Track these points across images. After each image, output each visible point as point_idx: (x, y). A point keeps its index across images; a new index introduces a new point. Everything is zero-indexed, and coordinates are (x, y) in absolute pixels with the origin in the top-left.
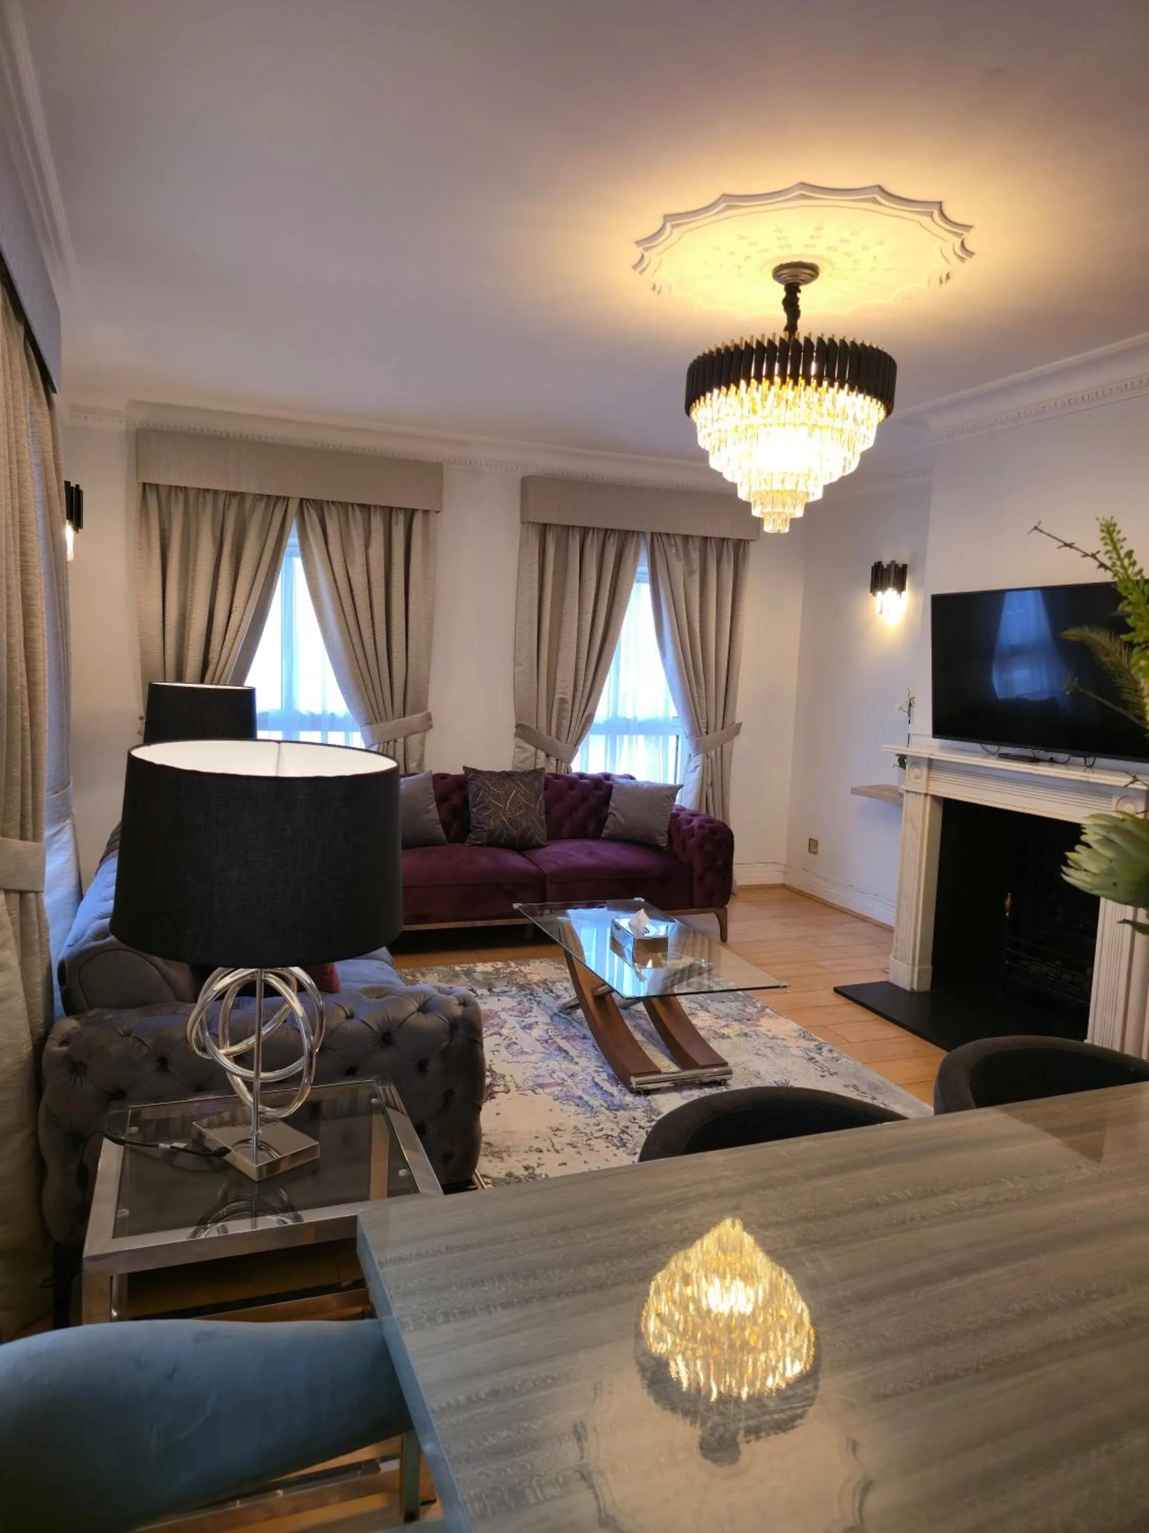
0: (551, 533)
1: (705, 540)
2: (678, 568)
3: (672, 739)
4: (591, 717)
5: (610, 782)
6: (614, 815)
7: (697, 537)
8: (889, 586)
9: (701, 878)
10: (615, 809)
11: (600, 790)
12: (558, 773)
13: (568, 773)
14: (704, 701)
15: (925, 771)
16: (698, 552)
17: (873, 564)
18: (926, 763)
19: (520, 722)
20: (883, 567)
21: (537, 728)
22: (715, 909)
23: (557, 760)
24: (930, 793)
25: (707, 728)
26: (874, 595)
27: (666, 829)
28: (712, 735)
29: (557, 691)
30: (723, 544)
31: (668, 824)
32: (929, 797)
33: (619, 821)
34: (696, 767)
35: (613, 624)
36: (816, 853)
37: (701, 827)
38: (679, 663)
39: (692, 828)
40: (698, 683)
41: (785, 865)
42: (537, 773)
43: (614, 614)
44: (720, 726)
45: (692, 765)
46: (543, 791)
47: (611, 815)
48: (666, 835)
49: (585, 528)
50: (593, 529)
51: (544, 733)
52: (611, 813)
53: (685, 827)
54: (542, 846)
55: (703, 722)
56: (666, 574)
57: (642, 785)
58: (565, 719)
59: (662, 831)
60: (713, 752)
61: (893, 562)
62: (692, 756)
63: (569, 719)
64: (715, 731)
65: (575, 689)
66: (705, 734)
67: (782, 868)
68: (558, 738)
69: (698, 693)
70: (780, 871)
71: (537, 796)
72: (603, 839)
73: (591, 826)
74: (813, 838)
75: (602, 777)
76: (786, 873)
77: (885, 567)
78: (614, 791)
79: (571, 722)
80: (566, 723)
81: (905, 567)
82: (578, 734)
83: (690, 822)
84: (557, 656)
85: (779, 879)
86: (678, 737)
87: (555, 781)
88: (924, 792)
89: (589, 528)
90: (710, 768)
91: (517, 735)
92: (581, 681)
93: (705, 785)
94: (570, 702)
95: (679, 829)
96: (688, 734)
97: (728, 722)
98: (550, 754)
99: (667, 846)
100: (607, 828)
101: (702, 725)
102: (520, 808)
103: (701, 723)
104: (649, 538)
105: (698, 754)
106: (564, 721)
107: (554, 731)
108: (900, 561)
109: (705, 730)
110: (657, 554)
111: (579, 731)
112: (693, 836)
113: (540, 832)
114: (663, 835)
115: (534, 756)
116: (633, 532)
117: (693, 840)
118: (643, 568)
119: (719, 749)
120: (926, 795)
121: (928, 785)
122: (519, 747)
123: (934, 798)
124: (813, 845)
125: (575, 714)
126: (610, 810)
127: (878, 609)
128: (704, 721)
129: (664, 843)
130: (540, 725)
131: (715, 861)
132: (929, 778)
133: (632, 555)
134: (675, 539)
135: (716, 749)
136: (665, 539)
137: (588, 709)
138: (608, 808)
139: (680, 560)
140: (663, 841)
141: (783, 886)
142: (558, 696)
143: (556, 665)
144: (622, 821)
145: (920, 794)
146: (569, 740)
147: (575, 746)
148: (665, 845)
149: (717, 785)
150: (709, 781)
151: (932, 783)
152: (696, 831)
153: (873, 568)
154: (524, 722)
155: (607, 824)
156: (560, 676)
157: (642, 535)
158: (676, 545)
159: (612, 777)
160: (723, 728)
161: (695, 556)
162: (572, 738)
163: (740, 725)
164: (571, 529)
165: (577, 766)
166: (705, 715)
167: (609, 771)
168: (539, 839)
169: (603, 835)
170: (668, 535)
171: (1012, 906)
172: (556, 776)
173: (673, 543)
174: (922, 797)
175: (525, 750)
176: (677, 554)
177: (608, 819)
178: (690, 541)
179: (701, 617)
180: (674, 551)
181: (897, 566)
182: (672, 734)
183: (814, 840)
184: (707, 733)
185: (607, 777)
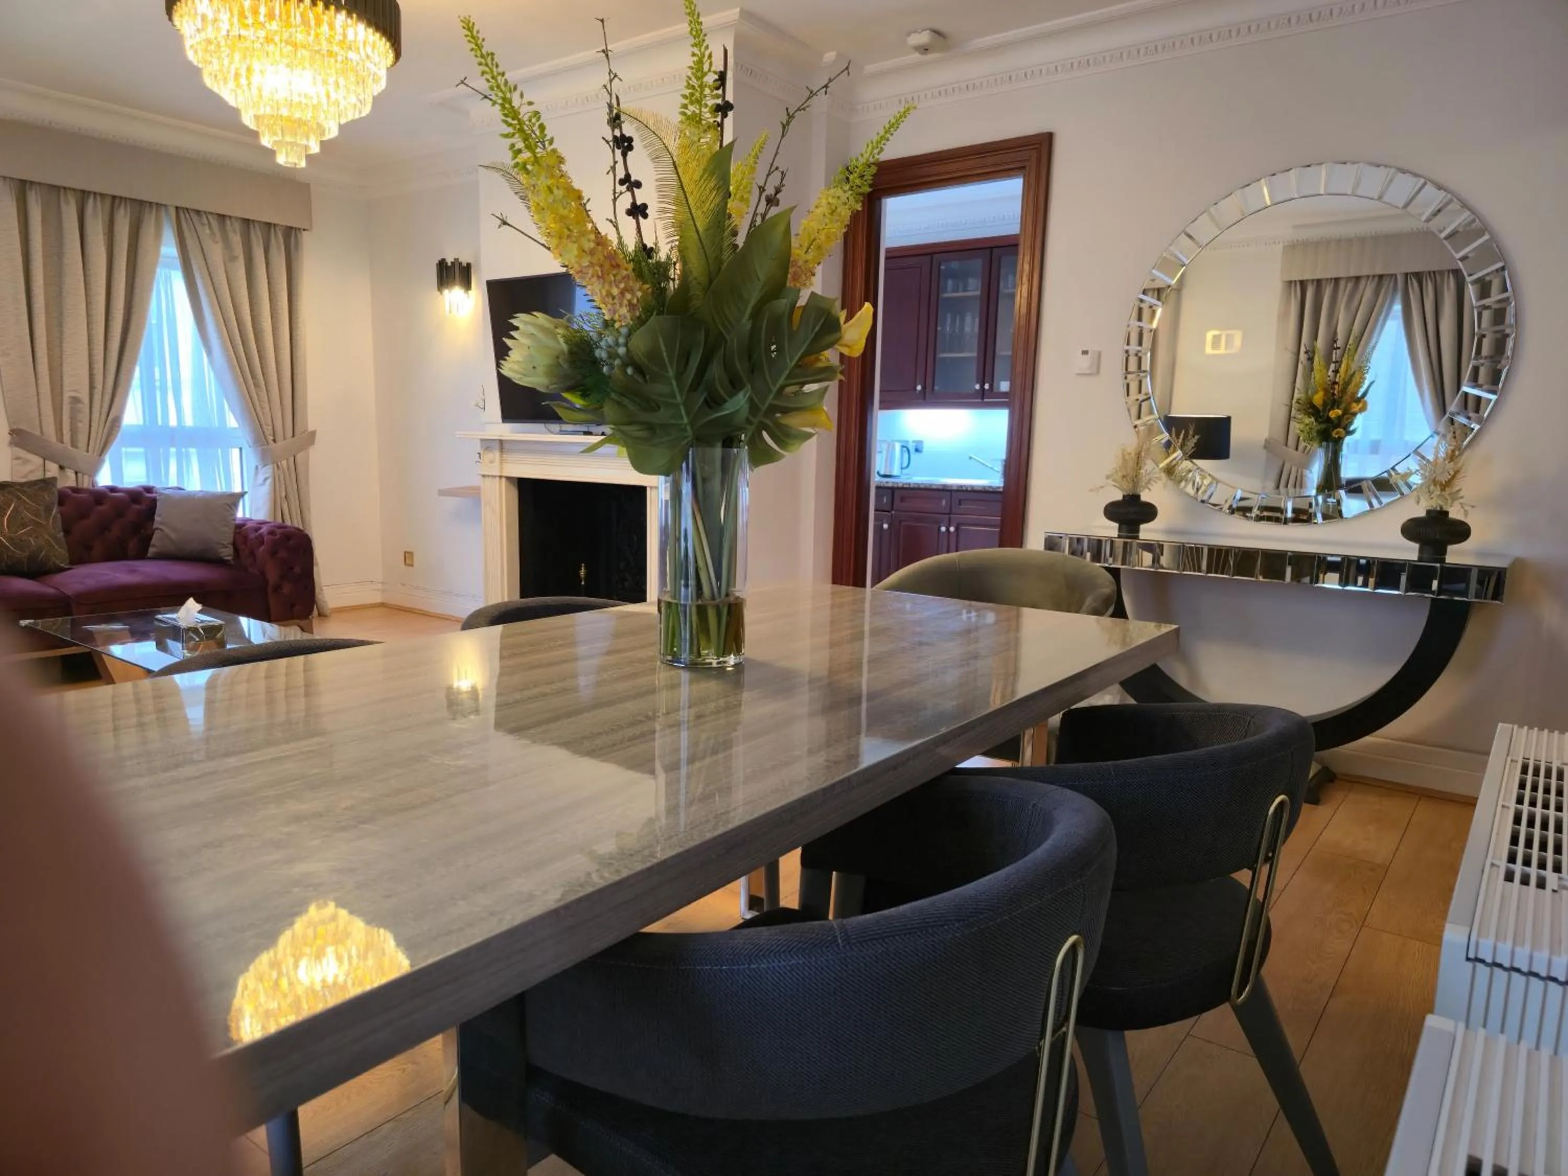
0: (33, 192)
1: (247, 222)
2: (216, 252)
3: (235, 452)
4: (117, 421)
5: (154, 495)
6: (161, 530)
7: (237, 218)
8: (456, 285)
9: (277, 588)
10: (162, 523)
11: (140, 503)
12: (80, 486)
13: (93, 486)
14: (266, 405)
15: (497, 454)
16: (239, 235)
17: (437, 262)
18: (497, 445)
19: (15, 427)
20: (447, 263)
21: (42, 432)
22: (297, 621)
23: (76, 473)
24: (504, 474)
25: (274, 435)
26: (441, 293)
27: (231, 540)
28: (280, 443)
29: (66, 388)
30: (269, 231)
31: (232, 535)
32: (504, 480)
33: (168, 537)
34: (266, 479)
35: (135, 310)
36: (412, 565)
37: (271, 533)
38: (229, 361)
39: (261, 536)
40: (256, 385)
41: (383, 583)
42: (47, 483)
43: (137, 299)
44: (290, 433)
45: (261, 478)
46: (56, 505)
47: (157, 532)
48: (231, 547)
49: (83, 192)
50: (95, 193)
51: (54, 440)
52: (157, 529)
53: (252, 536)
54: (62, 570)
55: (268, 430)
56: (201, 256)
57: (195, 495)
58: (81, 421)
59: (225, 543)
60: (284, 462)
61: (456, 260)
62: (260, 467)
63: (87, 421)
64: (285, 439)
65: (92, 387)
66: (272, 442)
67: (380, 586)
68: (74, 444)
69: (257, 395)
70: (378, 590)
71: (48, 510)
72: (150, 558)
73: (132, 545)
74: (408, 550)
75: (141, 489)
76: (383, 591)
77: (449, 264)
78: (158, 504)
79: (90, 426)
80: (83, 427)
81: (469, 265)
82: (103, 441)
83: (258, 529)
84: (61, 347)
85: (378, 599)
86: (241, 449)
87: (75, 495)
88: (498, 474)
89: (89, 192)
90: (282, 479)
91: (13, 443)
92: (99, 378)
93: (278, 499)
94: (86, 400)
95: (246, 538)
96: (251, 444)
97: (297, 432)
98: (65, 465)
99: (233, 559)
100: (154, 546)
101: (267, 433)
102: (24, 525)
103: (265, 430)
104: (173, 211)
105: (265, 465)
106: (80, 425)
107: (67, 437)
108: (464, 260)
109: (272, 438)
110: (187, 234)
111: (104, 436)
112: (263, 543)
113: (59, 553)
114: (226, 547)
115: (42, 469)
116: (151, 203)
117: (262, 548)
118: (169, 249)
119: (292, 459)
120: (501, 477)
121: (501, 469)
122: (18, 458)
123: (509, 479)
124: (408, 557)
125: (96, 416)
126: (155, 526)
127: (447, 308)
128: (270, 428)
129: (229, 555)
130: (45, 429)
131: (292, 568)
132: (502, 461)
133: (152, 230)
134: (207, 218)
135: (287, 460)
136: (195, 217)
137: (113, 410)
138: (152, 525)
139: (217, 242)
140: (227, 553)
141: (382, 605)
142: (67, 395)
143: (61, 357)
144: (173, 535)
145: (495, 476)
146: (90, 448)
147: (100, 455)
148: (230, 558)
149: (293, 497)
150: (283, 495)
151: (505, 465)
152: (265, 539)
153: (437, 264)
154: (23, 427)
155: (154, 541)
156: (67, 369)
157: (163, 209)
158: (209, 223)
159: (154, 489)
160: (293, 436)
161: (236, 240)
162: (95, 444)
163: (313, 433)
164: (62, 191)
165: (104, 479)
166: (270, 422)
167: (151, 484)
168: (57, 562)
169: (149, 555)
170: (198, 212)
171: (587, 574)
172: (76, 490)
173: (205, 221)
174: (498, 479)
175: (26, 462)
176: (213, 233)
177: (154, 536)
178: (228, 222)
179: (252, 310)
180: (208, 232)
181: (460, 264)
182: (235, 447)
183: (408, 553)
184: (274, 441)
185: (149, 490)
